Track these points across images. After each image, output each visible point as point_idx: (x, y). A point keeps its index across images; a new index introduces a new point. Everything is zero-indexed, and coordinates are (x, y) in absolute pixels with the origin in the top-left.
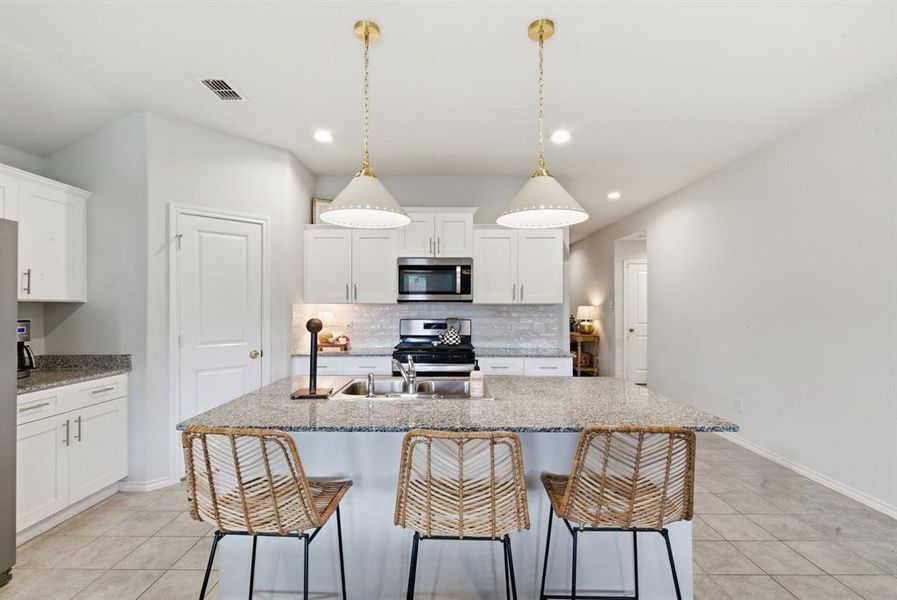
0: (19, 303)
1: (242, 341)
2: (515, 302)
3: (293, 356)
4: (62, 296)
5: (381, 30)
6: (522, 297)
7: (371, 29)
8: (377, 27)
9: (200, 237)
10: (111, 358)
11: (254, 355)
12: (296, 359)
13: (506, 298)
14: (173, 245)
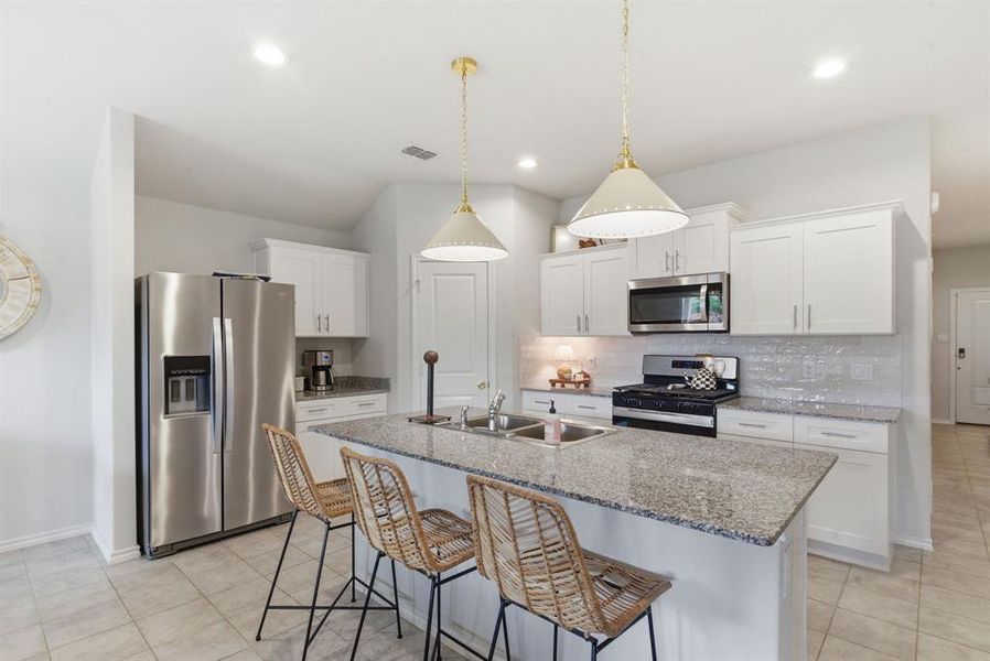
0: (297, 338)
1: (470, 372)
2: (799, 331)
3: (522, 389)
4: (351, 333)
5: (478, 63)
6: (809, 327)
7: (468, 65)
8: (474, 62)
9: (435, 280)
10: (380, 380)
11: (481, 386)
12: (525, 393)
13: (786, 328)
14: (414, 289)
